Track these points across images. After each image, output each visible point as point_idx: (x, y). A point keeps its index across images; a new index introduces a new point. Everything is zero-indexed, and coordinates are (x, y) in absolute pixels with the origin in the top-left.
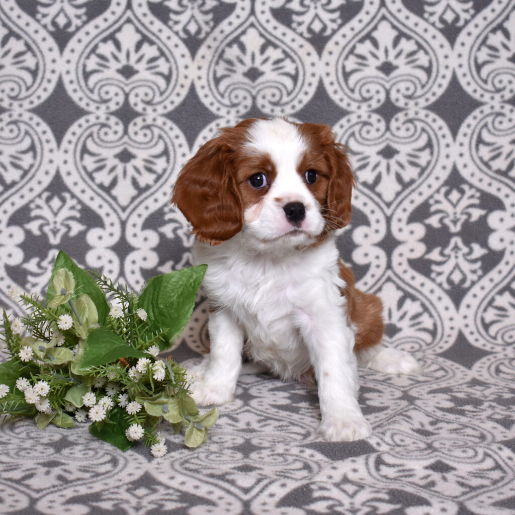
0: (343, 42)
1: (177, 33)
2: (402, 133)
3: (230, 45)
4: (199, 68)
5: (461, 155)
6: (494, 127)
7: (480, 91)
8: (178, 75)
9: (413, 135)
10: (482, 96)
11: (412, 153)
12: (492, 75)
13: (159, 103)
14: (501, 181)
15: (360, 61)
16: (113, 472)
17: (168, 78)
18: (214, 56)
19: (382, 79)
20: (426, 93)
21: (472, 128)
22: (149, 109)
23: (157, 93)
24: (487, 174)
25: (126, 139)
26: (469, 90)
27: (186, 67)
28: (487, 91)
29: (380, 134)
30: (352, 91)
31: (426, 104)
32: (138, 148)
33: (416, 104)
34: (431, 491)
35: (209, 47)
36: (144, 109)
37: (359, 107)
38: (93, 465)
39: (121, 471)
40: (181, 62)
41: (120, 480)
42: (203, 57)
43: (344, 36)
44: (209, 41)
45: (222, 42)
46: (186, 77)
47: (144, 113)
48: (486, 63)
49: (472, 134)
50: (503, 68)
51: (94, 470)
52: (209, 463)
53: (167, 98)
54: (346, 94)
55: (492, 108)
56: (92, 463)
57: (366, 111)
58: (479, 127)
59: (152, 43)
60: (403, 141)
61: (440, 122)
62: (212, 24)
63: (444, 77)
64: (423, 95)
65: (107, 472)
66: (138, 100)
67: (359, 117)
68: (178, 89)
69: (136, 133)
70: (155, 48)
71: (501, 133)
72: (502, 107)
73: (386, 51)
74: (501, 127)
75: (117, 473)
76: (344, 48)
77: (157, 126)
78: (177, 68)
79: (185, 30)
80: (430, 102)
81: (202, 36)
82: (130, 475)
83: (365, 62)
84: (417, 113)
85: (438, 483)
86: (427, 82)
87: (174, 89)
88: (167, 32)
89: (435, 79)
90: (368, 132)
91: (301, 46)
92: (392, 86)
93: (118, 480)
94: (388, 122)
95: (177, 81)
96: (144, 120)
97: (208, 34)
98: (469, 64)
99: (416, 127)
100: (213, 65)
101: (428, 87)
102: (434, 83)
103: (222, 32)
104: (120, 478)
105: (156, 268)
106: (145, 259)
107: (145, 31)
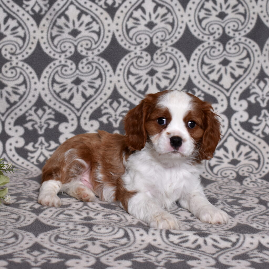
0: (125, 11)
1: (28, 12)
2: (159, 61)
3: (59, 17)
4: (42, 32)
5: (193, 71)
6: (210, 55)
7: (201, 35)
8: (29, 37)
9: (165, 61)
10: (203, 37)
11: (165, 71)
12: (208, 25)
13: (20, 54)
15: (135, 21)
16: (17, 243)
17: (24, 39)
18: (50, 24)
19: (148, 31)
20: (171, 37)
21: (198, 55)
22: (14, 58)
23: (18, 48)
24: (207, 82)
26: (195, 34)
27: (34, 32)
28: (205, 34)
29: (148, 63)
30: (131, 39)
31: (172, 44)
32: (8, 80)
33: (166, 44)
34: (199, 251)
35: (47, 19)
36: (11, 58)
37: (135, 48)
38: (4, 239)
39: (21, 241)
40: (31, 29)
41: (22, 247)
42: (44, 25)
43: (126, 7)
44: (47, 16)
45: (55, 15)
46: (34, 38)
47: (11, 60)
48: (204, 18)
49: (199, 59)
50: (214, 21)
51: (5, 242)
52: (70, 237)
53: (24, 50)
54: (128, 41)
55: (209, 44)
56: (3, 237)
57: (140, 50)
58: (202, 55)
59: (13, 18)
60: (160, 65)
61: (180, 53)
62: (48, 6)
63: (181, 28)
64: (170, 39)
65: (13, 243)
66: (7, 52)
67: (136, 54)
68: (30, 45)
69: (6, 72)
70: (15, 21)
71: (214, 58)
72: (214, 43)
73: (150, 15)
74: (214, 54)
75: (19, 243)
76: (126, 14)
77: (18, 67)
78: (29, 33)
79: (33, 10)
80: (174, 43)
81: (43, 13)
82: (27, 243)
83: (138, 22)
84: (167, 49)
85: (202, 246)
86: (172, 31)
87: (28, 45)
88: (22, 11)
89: (176, 29)
90: (141, 62)
91: (102, 14)
92: (153, 35)
93: (20, 247)
94: (152, 56)
95: (29, 40)
96: (11, 64)
97: (46, 12)
98: (195, 19)
99: (166, 57)
100: (50, 30)
101: (172, 34)
102: (175, 31)
103: (54, 10)
104: (22, 246)
105: (23, 147)
106: (17, 142)
107: (9, 11)
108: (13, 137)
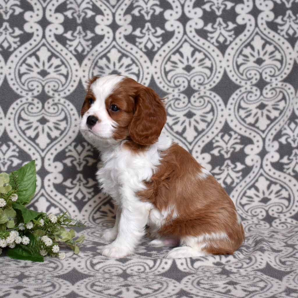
0: (164, 55)
1: (71, 52)
2: (197, 104)
3: (101, 58)
4: (84, 71)
5: (230, 115)
6: (247, 99)
7: (239, 80)
8: (72, 75)
9: (203, 105)
10: (240, 82)
11: (203, 114)
12: (245, 71)
13: (62, 91)
14: (251, 129)
15: (173, 65)
17: (66, 77)
18: (92, 65)
19: (186, 74)
20: (210, 82)
21: (235, 100)
22: (56, 94)
23: (61, 85)
24: (243, 126)
25: (43, 111)
26: (233, 79)
27: (77, 70)
28: (243, 79)
29: (185, 105)
30: (170, 82)
31: (210, 88)
32: (50, 116)
33: (205, 88)
34: (229, 295)
35: (89, 59)
36: (53, 94)
37: (173, 91)
40: (74, 68)
42: (86, 65)
43: (164, 51)
44: (89, 56)
45: (97, 56)
46: (77, 76)
47: (53, 96)
48: (242, 64)
49: (236, 103)
50: (251, 67)
53: (66, 88)
54: (166, 84)
55: (246, 89)
57: (177, 93)
58: (239, 99)
59: (57, 57)
60: (198, 108)
61: (218, 97)
62: (91, 46)
63: (219, 72)
64: (208, 83)
66: (50, 89)
67: (174, 96)
68: (72, 83)
69: (49, 108)
70: (59, 60)
71: (251, 102)
72: (252, 88)
73: (188, 59)
74: (251, 99)
76: (165, 58)
77: (61, 104)
78: (72, 71)
79: (76, 50)
80: (212, 87)
81: (85, 53)
83: (176, 65)
84: (205, 93)
85: (232, 290)
86: (210, 76)
87: (70, 83)
88: (65, 51)
89: (215, 74)
90: (178, 104)
91: (141, 57)
92: (191, 79)
94: (189, 98)
95: (71, 78)
96: (53, 100)
97: (88, 52)
98: (233, 65)
99: (204, 101)
100: (91, 69)
101: (211, 78)
102: (214, 76)
103: (97, 51)
105: (62, 183)
106: (55, 178)
107: (53, 51)
108: (52, 173)
